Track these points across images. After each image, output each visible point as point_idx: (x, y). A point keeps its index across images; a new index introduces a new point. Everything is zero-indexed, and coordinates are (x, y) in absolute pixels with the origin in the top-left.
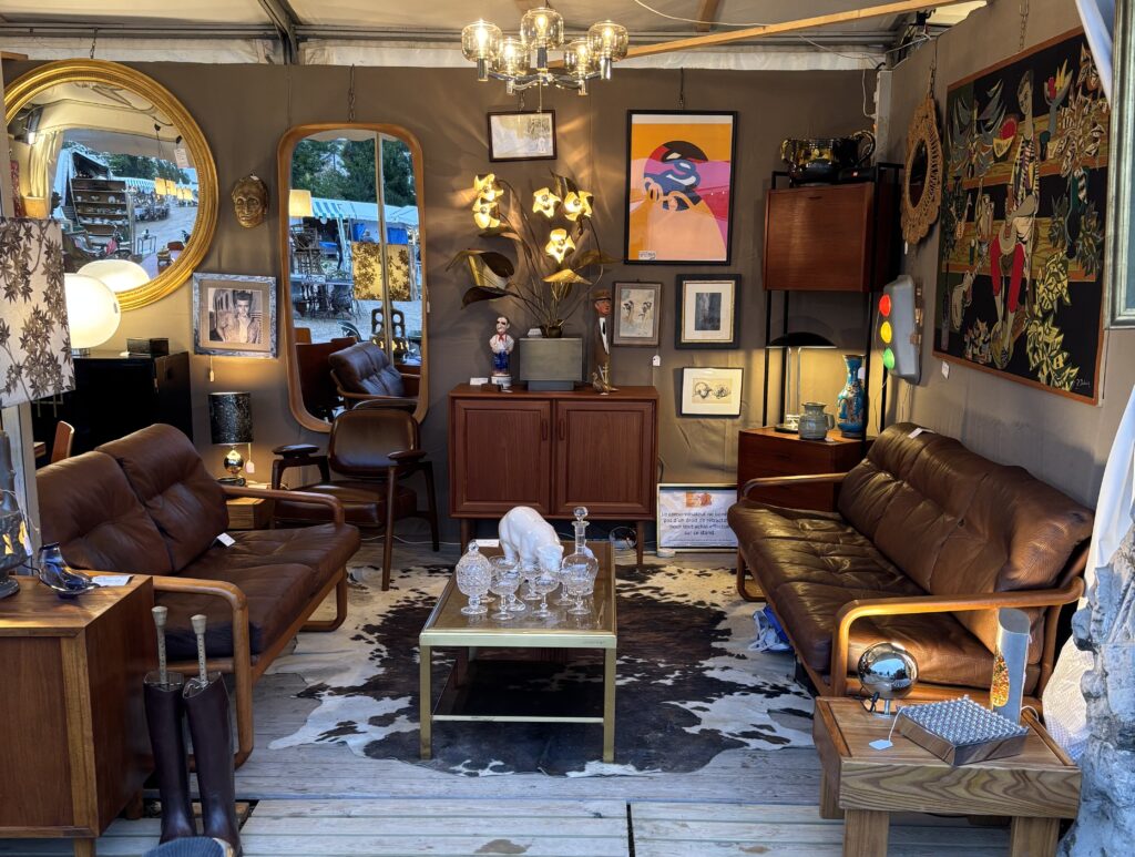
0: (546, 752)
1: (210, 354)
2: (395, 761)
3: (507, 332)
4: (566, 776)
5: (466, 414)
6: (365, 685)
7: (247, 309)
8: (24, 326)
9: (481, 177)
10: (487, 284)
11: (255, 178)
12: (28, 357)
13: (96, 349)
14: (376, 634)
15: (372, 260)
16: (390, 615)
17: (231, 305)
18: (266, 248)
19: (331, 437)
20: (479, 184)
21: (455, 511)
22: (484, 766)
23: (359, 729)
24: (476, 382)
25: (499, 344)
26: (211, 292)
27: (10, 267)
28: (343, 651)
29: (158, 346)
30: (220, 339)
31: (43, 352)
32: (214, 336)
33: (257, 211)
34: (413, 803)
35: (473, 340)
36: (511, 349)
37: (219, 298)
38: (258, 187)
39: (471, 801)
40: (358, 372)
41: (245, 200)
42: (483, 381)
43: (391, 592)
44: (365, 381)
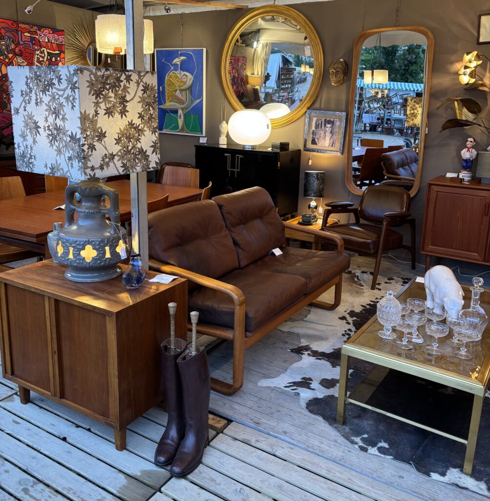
0: (421, 449)
1: (310, 151)
2: (320, 418)
3: (473, 147)
4: (429, 475)
5: (437, 194)
6: (331, 354)
7: (330, 129)
8: (119, 132)
9: (468, 54)
10: (464, 118)
11: (342, 60)
12: (120, 150)
13: (260, 146)
14: (355, 318)
15: (417, 106)
16: (368, 307)
17: (323, 127)
18: (344, 97)
19: (362, 198)
20: (467, 58)
21: (423, 250)
22: (373, 444)
23: (312, 386)
24: (449, 175)
25: (466, 154)
26: (315, 119)
27: (111, 97)
28: (330, 326)
29: (284, 146)
30: (316, 144)
31: (133, 147)
32: (314, 142)
33: (340, 78)
34: (316, 460)
35: (452, 151)
36: (474, 157)
37: (318, 123)
38: (342, 65)
39: (354, 473)
40: (396, 164)
41: (334, 71)
42: (454, 175)
43: (376, 291)
44: (401, 169)
